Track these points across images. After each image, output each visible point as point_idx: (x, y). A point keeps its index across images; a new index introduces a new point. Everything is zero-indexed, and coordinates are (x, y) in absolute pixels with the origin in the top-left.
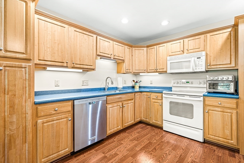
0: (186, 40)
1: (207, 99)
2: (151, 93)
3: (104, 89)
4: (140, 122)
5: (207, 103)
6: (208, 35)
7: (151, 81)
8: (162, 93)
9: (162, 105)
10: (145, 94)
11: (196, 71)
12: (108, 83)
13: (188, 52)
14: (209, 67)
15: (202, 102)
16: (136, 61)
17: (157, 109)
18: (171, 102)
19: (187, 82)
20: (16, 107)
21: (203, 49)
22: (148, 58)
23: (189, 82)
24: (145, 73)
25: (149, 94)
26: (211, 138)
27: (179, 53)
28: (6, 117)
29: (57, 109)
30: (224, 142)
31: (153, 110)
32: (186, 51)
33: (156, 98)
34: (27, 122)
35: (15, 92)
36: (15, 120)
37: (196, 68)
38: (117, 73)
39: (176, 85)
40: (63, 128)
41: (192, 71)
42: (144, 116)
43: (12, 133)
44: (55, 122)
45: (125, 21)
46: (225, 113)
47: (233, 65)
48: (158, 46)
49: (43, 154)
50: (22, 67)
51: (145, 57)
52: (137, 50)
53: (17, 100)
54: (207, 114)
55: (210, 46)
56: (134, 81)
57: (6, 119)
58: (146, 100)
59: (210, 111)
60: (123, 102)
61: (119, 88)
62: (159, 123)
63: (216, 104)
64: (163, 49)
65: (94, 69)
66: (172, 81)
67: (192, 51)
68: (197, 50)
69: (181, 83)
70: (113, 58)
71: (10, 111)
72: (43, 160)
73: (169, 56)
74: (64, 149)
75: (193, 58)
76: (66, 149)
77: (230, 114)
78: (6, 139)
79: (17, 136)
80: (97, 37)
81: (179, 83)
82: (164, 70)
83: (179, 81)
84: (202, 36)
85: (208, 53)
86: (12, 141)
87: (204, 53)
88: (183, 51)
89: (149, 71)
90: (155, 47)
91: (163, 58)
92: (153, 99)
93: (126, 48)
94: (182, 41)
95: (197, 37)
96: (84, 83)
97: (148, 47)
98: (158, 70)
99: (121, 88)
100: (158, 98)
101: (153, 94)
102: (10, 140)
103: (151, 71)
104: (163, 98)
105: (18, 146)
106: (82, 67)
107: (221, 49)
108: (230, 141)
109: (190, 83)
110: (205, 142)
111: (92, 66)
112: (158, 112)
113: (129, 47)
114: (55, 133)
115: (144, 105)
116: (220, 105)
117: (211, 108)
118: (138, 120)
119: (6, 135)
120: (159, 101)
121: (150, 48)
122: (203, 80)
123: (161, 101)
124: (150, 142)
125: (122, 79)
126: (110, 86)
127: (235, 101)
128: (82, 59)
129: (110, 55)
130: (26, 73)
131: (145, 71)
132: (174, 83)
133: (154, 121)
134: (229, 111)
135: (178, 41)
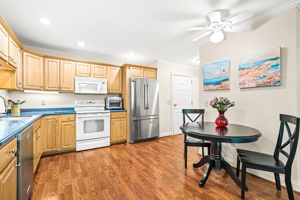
0: (93, 66)
1: (112, 114)
2: (59, 116)
5: (112, 117)
6: (109, 67)
7: (43, 102)
8: (76, 113)
9: (75, 127)
10: (50, 117)
11: (101, 93)
13: (94, 76)
14: (109, 91)
15: (110, 117)
16: (28, 72)
17: (69, 132)
18: (85, 122)
19: (90, 102)
21: (105, 77)
22: (46, 72)
23: (91, 102)
24: (41, 90)
25: (56, 117)
26: (115, 140)
27: (86, 75)
30: (121, 140)
32: (92, 75)
33: (67, 120)
37: (101, 91)
41: (99, 93)
42: (47, 146)
45: (45, 21)
46: (121, 121)
47: (121, 91)
48: (62, 61)
52: (31, 58)
54: (112, 124)
55: (110, 76)
58: (52, 124)
59: (114, 122)
62: (71, 147)
63: (117, 116)
64: (68, 67)
67: (98, 76)
68: (101, 76)
69: (85, 103)
70: (9, 64)
73: (77, 76)
75: (99, 83)
77: (123, 121)
81: (83, 103)
82: (71, 90)
83: (82, 101)
84: (105, 67)
85: (109, 81)
87: (106, 80)
88: (90, 74)
89: (48, 89)
90: (58, 61)
91: (69, 77)
92: (62, 122)
93: (18, 50)
94: (89, 65)
95: (101, 66)
97: (45, 57)
98: (63, 89)
100: (70, 120)
101: (63, 116)
103: (50, 89)
104: (77, 119)
108: (123, 138)
109: (93, 103)
110: (112, 145)
112: (69, 135)
113: (20, 50)
116: (119, 117)
117: (115, 120)
120: (71, 123)
121: (49, 59)
123: (73, 123)
127: (125, 113)
131: (42, 89)
132: (78, 104)
133: (65, 147)
134: (123, 119)
135: (86, 64)
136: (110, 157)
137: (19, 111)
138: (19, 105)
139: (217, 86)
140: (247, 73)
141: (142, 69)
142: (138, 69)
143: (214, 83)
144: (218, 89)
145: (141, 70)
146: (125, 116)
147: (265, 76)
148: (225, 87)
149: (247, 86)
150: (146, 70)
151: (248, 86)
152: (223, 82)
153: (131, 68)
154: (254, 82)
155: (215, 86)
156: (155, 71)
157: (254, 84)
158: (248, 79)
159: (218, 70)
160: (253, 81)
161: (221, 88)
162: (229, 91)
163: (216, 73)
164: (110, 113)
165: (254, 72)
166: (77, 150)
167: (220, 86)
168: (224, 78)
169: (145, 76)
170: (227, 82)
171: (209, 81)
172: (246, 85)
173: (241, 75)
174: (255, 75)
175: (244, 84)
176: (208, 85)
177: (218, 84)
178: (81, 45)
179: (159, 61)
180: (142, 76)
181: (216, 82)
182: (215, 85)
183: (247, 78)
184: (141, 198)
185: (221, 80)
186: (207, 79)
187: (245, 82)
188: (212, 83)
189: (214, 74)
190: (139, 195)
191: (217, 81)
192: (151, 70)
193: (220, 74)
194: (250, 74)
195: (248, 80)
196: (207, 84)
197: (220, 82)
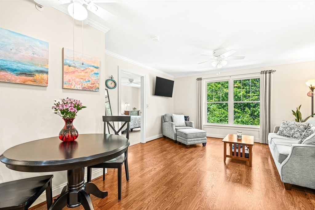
139: (24, 77)
140: (74, 72)
144: (27, 83)
147: (89, 81)
148: (41, 82)
149: (72, 87)
151: (74, 87)
152: (37, 74)
154: (80, 84)
155: (19, 77)
157: (80, 86)
158: (75, 79)
159: (26, 50)
160: (79, 83)
161: (32, 83)
163: (22, 54)
165: (80, 74)
167: (31, 78)
170: (45, 75)
172: (72, 85)
173: (67, 72)
174: (82, 77)
175: (69, 84)
177: (25, 74)
182: (17, 75)
183: (73, 78)
185: (33, 68)
187: (71, 83)
189: (16, 53)
191: (24, 68)
193: (31, 59)
194: (77, 73)
195: (75, 80)
197: (30, 71)
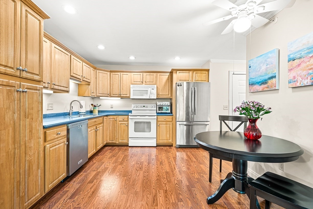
0: (145, 74)
1: (159, 117)
2: (117, 116)
3: (69, 114)
4: (105, 146)
5: (159, 120)
6: (159, 74)
7: (112, 105)
8: (128, 115)
9: (128, 126)
10: (112, 117)
11: (151, 98)
12: (72, 107)
13: (146, 83)
14: (158, 96)
15: (156, 120)
16: (100, 84)
17: (124, 130)
18: (136, 123)
19: (143, 106)
20: (33, 131)
21: (155, 83)
22: (112, 83)
23: (145, 106)
24: (108, 97)
25: (115, 117)
26: (161, 142)
27: (139, 83)
28: (27, 142)
29: (59, 133)
30: (166, 142)
31: (119, 131)
32: (144, 82)
33: (123, 120)
34: (40, 147)
35: (33, 115)
36: (32, 145)
37: (151, 96)
38: (78, 96)
39: (135, 108)
40: (61, 153)
41: (149, 98)
42: (110, 138)
43: (31, 158)
44: (57, 146)
45: (101, 47)
46: (167, 125)
47: (170, 96)
48: (122, 73)
49: (49, 180)
50: (37, 90)
51: (109, 81)
53: (34, 125)
54: (158, 127)
55: (159, 82)
56: (92, 105)
57: (27, 145)
58: (113, 122)
59: (160, 125)
60: (96, 126)
61: (81, 113)
62: (125, 142)
63: (163, 120)
64: (126, 77)
65: (68, 92)
66: (132, 106)
67: (148, 83)
68: (151, 83)
69: (139, 107)
70: (83, 80)
71: (29, 136)
72: (49, 186)
73: (132, 84)
74: (62, 175)
75: (149, 89)
76: (63, 174)
77: (169, 125)
78: (26, 165)
79: (34, 162)
80: (70, 55)
81: (138, 107)
82: (128, 96)
83: (138, 105)
84: (155, 74)
85: (158, 86)
86: (31, 167)
87: (156, 86)
88: (142, 82)
89: (112, 95)
90: (119, 73)
91: (126, 85)
92: (119, 121)
93: (92, 70)
94: (142, 74)
95: (151, 74)
96: (49, 107)
97: (111, 72)
98: (122, 96)
99: (84, 113)
100: (124, 120)
101: (119, 117)
102: (29, 166)
103: (114, 96)
104: (130, 120)
105: (34, 173)
106: (60, 89)
107: (165, 85)
108: (169, 141)
109: (146, 107)
110: (158, 146)
111: (67, 88)
112: (124, 132)
113: (94, 69)
114: (57, 158)
115: (111, 128)
116: (165, 120)
117: (161, 123)
118: (105, 143)
119: (27, 162)
120: (125, 123)
121: (114, 73)
122: (154, 105)
123: (127, 122)
124: (125, 155)
125: (85, 103)
126: (75, 110)
127: (171, 117)
128: (60, 79)
129: (80, 77)
130: (39, 96)
131: (108, 96)
132: (134, 107)
133: (121, 141)
134: (169, 123)
135: (139, 74)
136: (148, 155)
137: (97, 112)
138: (97, 108)
139: (263, 86)
140: (299, 65)
141: (191, 72)
142: (186, 73)
143: (260, 82)
144: (264, 90)
145: (189, 73)
146: (171, 120)
148: (272, 87)
149: (298, 85)
150: (195, 72)
151: (300, 84)
152: (269, 81)
153: (178, 72)
154: (309, 78)
155: (261, 86)
156: (207, 72)
157: (309, 80)
158: (300, 73)
159: (263, 65)
160: (307, 76)
161: (267, 89)
162: (278, 93)
163: (262, 69)
164: (156, 116)
165: (308, 63)
166: (130, 145)
167: (266, 85)
168: (270, 75)
169: (194, 79)
170: (274, 79)
171: (254, 80)
172: (297, 82)
173: (291, 68)
174: (310, 67)
175: (294, 82)
176: (253, 86)
178: (132, 58)
179: (211, 61)
180: (190, 79)
181: (261, 80)
182: (260, 85)
183: (299, 73)
184: (144, 192)
185: (267, 77)
186: (252, 77)
187: (296, 79)
188: (258, 83)
189: (259, 71)
190: (144, 189)
191: (263, 79)
192: (202, 72)
193: (266, 70)
194: (303, 65)
195: (301, 75)
196: (252, 84)
197: (266, 80)
